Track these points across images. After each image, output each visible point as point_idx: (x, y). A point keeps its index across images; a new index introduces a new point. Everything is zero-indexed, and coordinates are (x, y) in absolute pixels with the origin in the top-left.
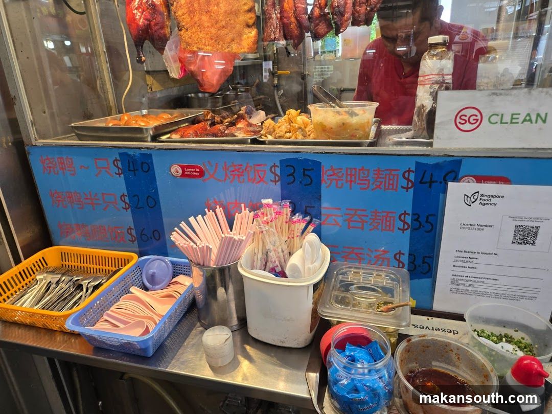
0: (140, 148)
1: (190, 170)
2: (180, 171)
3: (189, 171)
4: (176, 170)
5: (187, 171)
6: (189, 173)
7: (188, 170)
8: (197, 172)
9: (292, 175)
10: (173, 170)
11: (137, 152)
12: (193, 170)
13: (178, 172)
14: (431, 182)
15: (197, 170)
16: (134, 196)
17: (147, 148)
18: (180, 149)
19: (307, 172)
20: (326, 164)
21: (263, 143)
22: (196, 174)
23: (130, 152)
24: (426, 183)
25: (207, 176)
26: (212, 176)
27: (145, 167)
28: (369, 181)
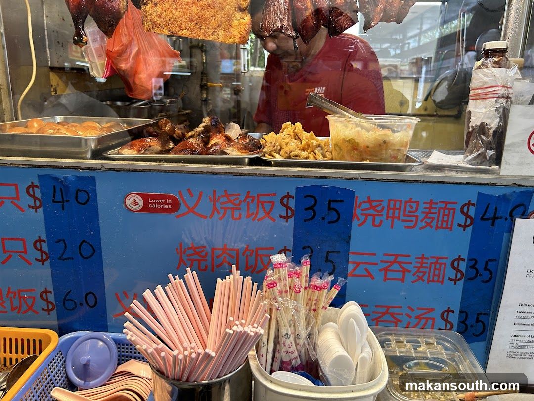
0: (76, 168)
1: (158, 201)
2: (141, 202)
3: (155, 203)
4: (134, 201)
5: (152, 204)
6: (154, 206)
7: (154, 201)
8: (168, 204)
9: (312, 208)
10: (129, 202)
11: (71, 175)
12: (161, 201)
13: (136, 204)
14: (495, 218)
15: (168, 201)
16: (59, 241)
17: (89, 169)
18: (144, 171)
19: (333, 205)
20: (361, 195)
21: (268, 164)
22: (166, 207)
23: (60, 174)
24: (488, 219)
25: (183, 209)
26: (191, 210)
27: (82, 197)
28: (417, 217)
